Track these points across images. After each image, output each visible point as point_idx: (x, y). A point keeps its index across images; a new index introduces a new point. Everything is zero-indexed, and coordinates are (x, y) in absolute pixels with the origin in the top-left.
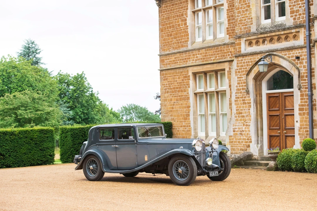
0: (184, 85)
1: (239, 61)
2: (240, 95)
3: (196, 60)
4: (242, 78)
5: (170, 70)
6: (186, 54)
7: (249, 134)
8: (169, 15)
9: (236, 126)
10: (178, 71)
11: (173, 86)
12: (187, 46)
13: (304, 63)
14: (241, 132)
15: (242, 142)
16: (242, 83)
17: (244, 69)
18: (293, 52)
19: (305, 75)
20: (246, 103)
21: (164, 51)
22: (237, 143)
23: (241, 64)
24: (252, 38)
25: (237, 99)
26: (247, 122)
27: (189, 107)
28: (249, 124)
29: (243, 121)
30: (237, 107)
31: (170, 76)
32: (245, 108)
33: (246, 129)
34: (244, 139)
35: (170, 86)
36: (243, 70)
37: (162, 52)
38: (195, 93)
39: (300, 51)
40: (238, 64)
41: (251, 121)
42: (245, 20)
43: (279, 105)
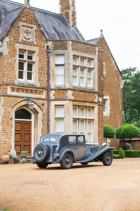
1: (6, 99)
2: (5, 120)
4: (8, 109)
7: (11, 144)
9: (1, 138)
13: (45, 107)
14: (5, 143)
15: (5, 148)
16: (7, 112)
17: (9, 104)
18: (40, 101)
20: (9, 125)
22: (2, 149)
23: (7, 101)
24: (15, 87)
25: (3, 122)
26: (9, 137)
29: (6, 136)
30: (2, 127)
32: (8, 128)
33: (9, 141)
34: (7, 147)
39: (43, 101)
40: (4, 100)
41: (12, 136)
42: (11, 75)
43: (21, 128)
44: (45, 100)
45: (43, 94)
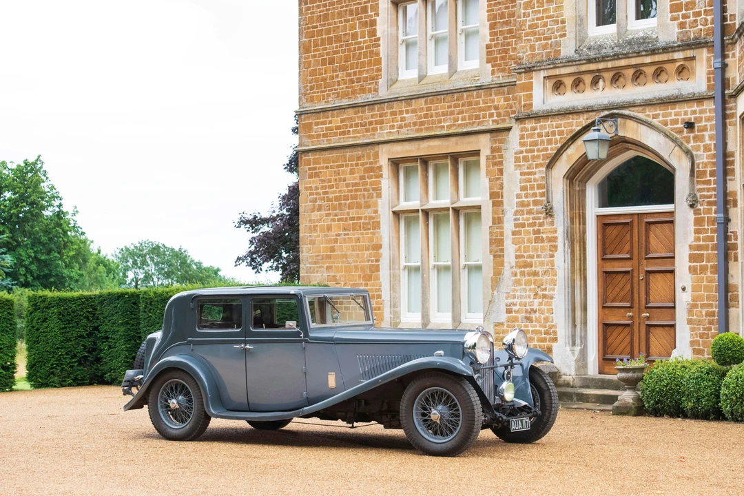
0: (365, 190)
1: (527, 130)
2: (528, 219)
3: (400, 127)
4: (535, 174)
5: (327, 152)
6: (373, 110)
7: (550, 320)
8: (329, 10)
9: (514, 298)
10: (348, 153)
11: (333, 192)
12: (376, 90)
13: (707, 138)
14: (528, 315)
15: (531, 339)
16: (532, 188)
17: (538, 150)
18: (677, 110)
19: (709, 169)
20: (542, 240)
21: (312, 101)
23: (533, 140)
25: (518, 229)
26: (545, 289)
27: (378, 247)
28: (551, 293)
29: (533, 286)
30: (517, 250)
31: (327, 168)
32: (540, 253)
33: (543, 307)
34: (534, 332)
35: (327, 193)
36: (536, 153)
37: (307, 105)
38: (394, 213)
39: (695, 108)
40: (522, 137)
41: (555, 285)
42: (545, 25)
44: (706, 102)
45: (692, 72)
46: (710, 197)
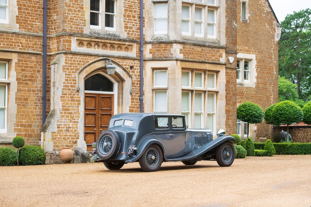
1: (69, 58)
2: (68, 92)
4: (72, 75)
7: (77, 131)
9: (61, 122)
13: (136, 72)
14: (67, 129)
15: (68, 138)
16: (70, 80)
17: (73, 66)
18: (126, 61)
19: (136, 82)
20: (74, 101)
22: (62, 140)
23: (71, 62)
24: (85, 39)
25: (63, 96)
26: (75, 119)
28: (77, 121)
29: (70, 118)
30: (63, 104)
32: (73, 105)
33: (74, 126)
34: (70, 136)
36: (72, 68)
39: (132, 62)
40: (66, 60)
41: (79, 118)
42: (77, 20)
43: (95, 105)
44: (136, 61)
45: (132, 50)
46: (136, 91)
